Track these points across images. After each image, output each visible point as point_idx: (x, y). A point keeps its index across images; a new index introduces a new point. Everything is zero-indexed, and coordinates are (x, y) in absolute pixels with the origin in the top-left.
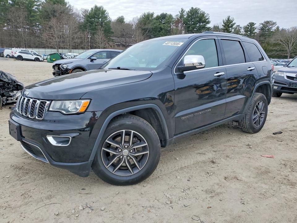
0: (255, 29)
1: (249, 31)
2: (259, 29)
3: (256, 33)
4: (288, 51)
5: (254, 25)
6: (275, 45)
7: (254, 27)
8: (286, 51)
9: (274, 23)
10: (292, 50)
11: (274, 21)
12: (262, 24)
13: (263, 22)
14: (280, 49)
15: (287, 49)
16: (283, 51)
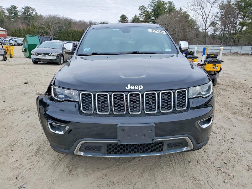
0: (19, 12)
1: (13, 13)
2: (22, 13)
3: (19, 15)
4: (51, 33)
5: (16, 8)
6: (40, 28)
7: (17, 10)
8: (49, 33)
9: (33, 10)
10: (53, 33)
11: (33, 8)
12: (23, 8)
13: (23, 7)
14: (45, 32)
15: (50, 32)
16: (47, 33)
